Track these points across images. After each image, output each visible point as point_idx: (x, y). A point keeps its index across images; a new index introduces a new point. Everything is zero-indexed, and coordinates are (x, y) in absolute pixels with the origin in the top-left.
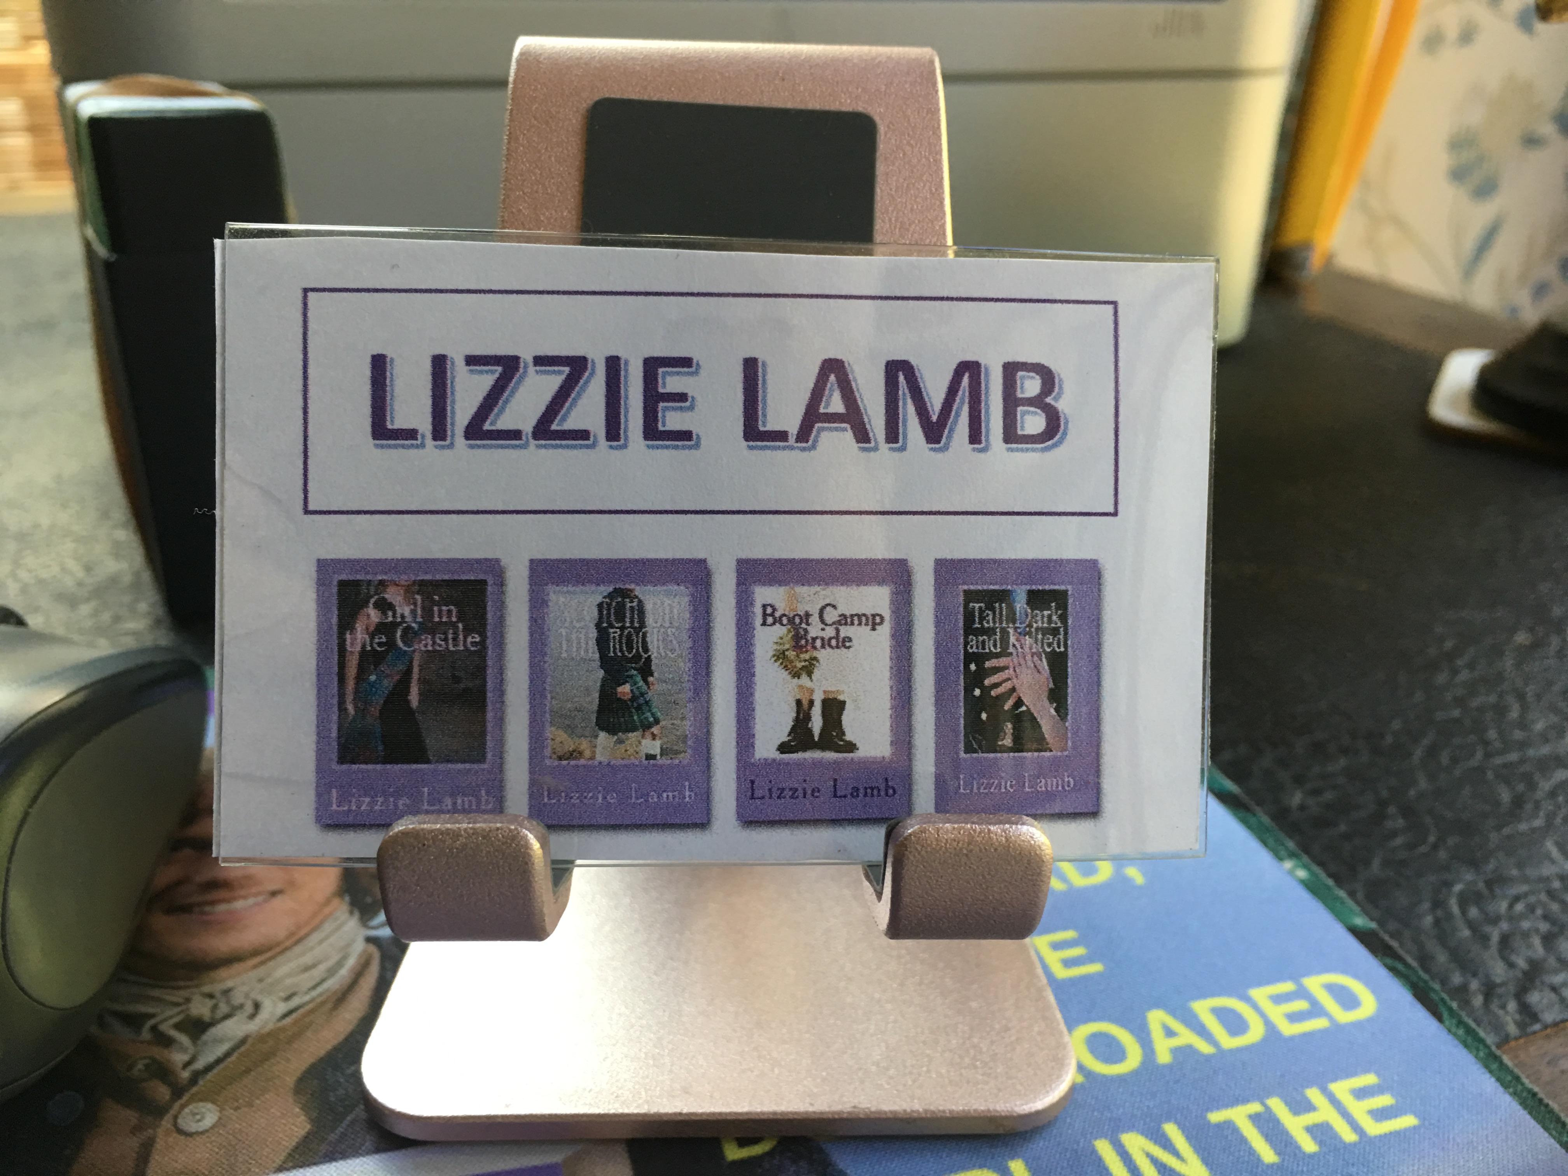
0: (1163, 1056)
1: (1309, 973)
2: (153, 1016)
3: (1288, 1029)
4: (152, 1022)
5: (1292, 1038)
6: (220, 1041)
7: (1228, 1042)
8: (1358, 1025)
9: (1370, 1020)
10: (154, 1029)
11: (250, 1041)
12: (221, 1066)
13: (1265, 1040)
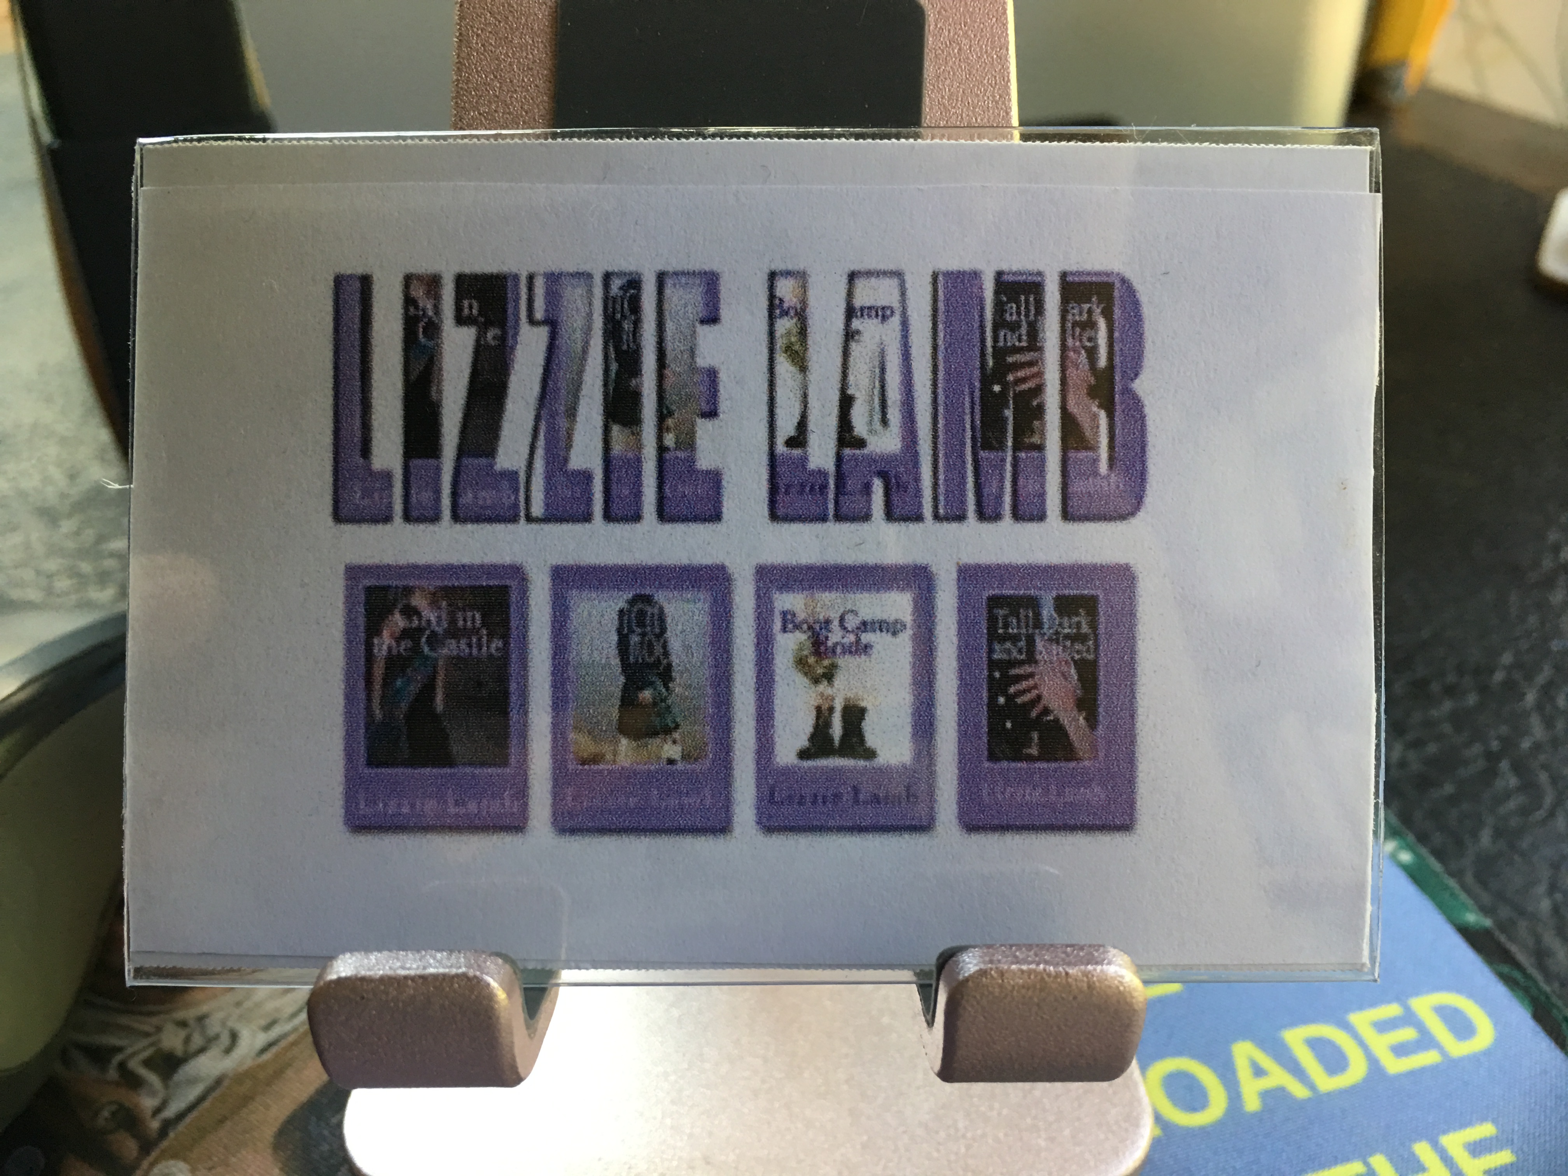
0: (1252, 1103)
1: (1417, 992)
2: (120, 1049)
3: (1394, 1066)
4: (119, 1058)
5: (1399, 1077)
6: (192, 1081)
7: (1326, 1083)
8: (1475, 1059)
9: (1487, 1053)
10: (122, 1066)
11: (226, 1083)
12: (194, 1114)
13: (1367, 1080)
